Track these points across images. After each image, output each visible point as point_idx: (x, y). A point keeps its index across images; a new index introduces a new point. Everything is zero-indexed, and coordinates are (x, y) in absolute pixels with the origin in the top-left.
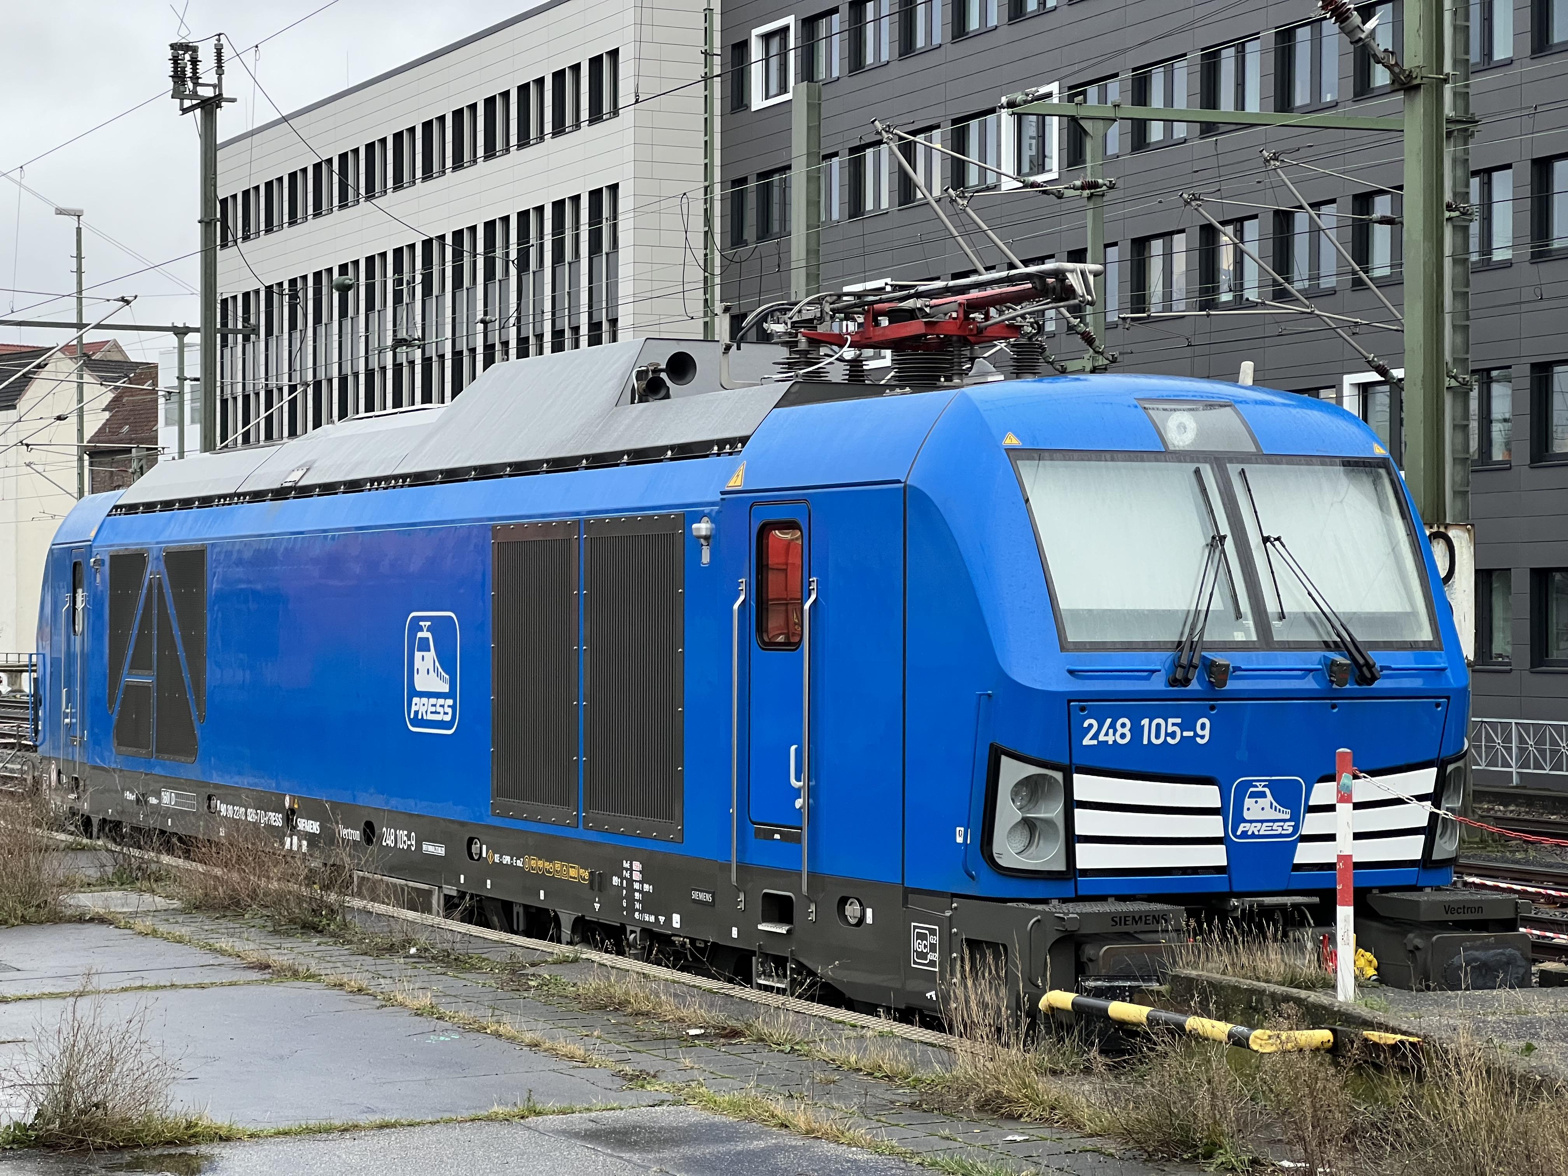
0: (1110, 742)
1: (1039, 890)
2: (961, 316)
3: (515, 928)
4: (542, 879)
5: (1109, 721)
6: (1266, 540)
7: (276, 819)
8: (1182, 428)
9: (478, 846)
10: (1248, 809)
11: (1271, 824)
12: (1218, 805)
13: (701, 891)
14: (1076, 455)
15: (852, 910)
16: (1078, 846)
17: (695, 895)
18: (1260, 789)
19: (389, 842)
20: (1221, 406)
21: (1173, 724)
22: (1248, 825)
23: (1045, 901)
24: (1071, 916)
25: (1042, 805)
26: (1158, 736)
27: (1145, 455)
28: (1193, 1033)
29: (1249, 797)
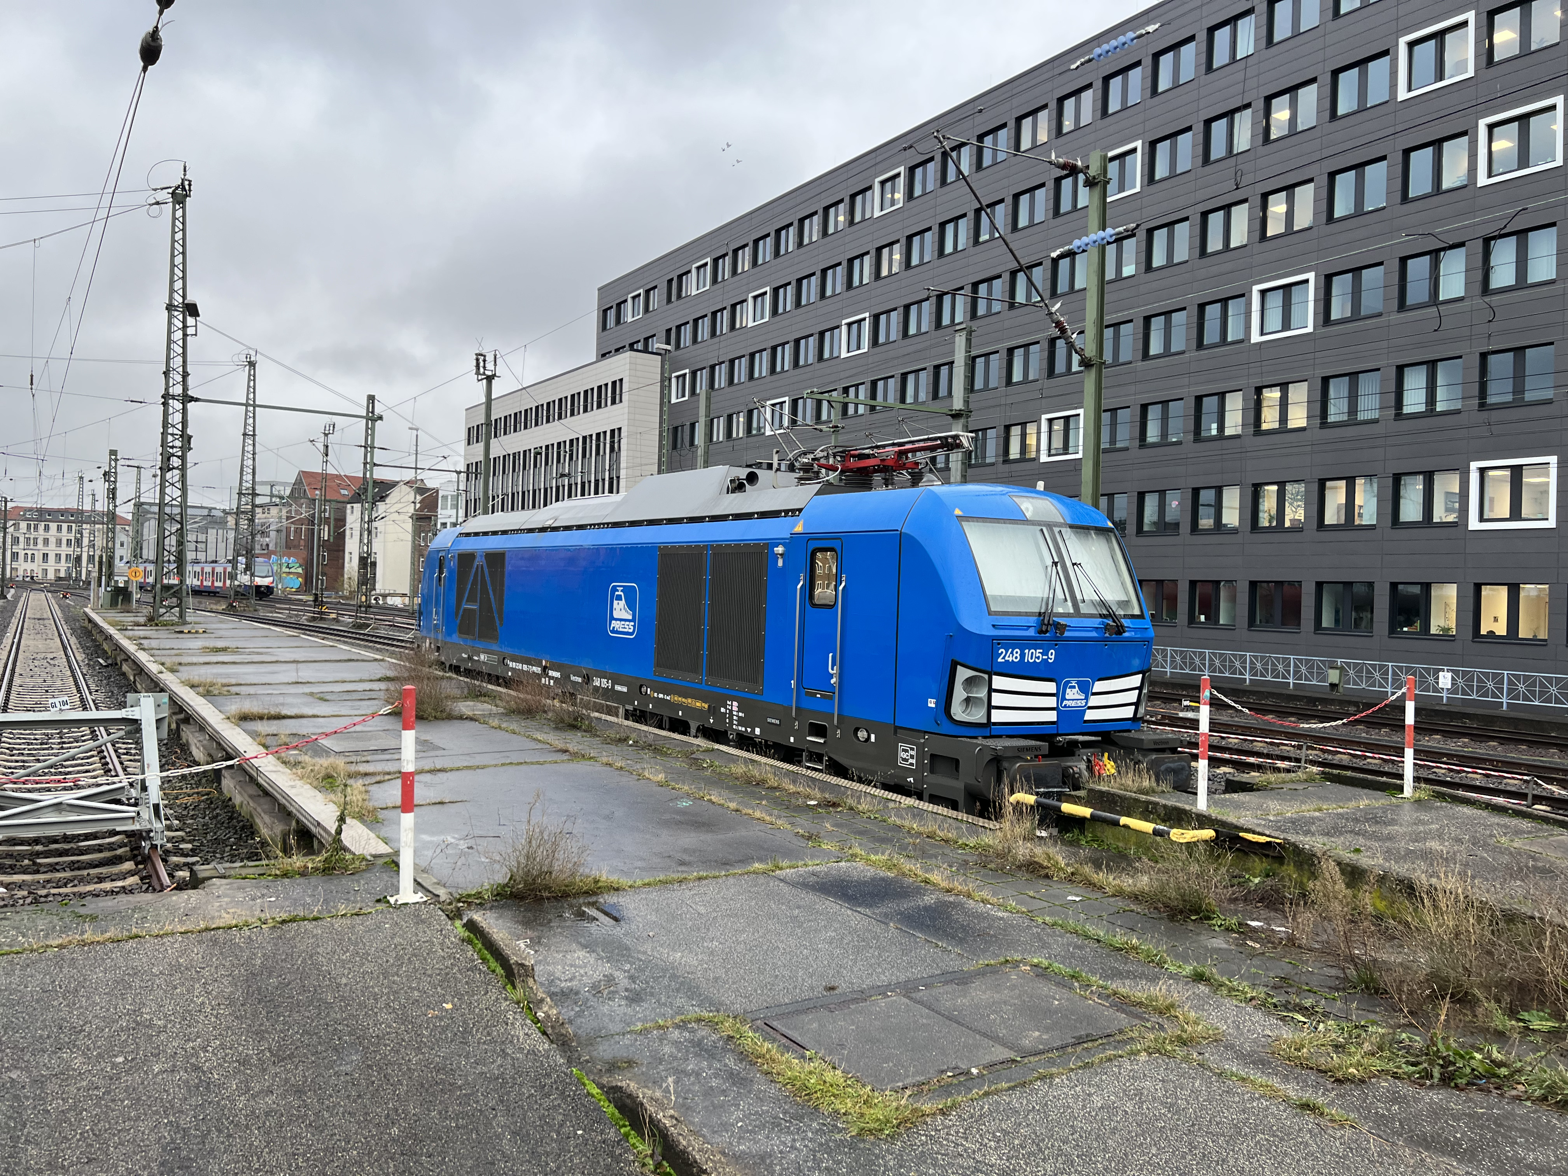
2: (896, 457)
4: (680, 706)
7: (537, 670)
10: (1068, 694)
11: (1076, 701)
13: (773, 718)
15: (863, 735)
17: (769, 720)
18: (1073, 684)
22: (1067, 701)
23: (976, 738)
28: (1126, 826)
29: (1068, 688)
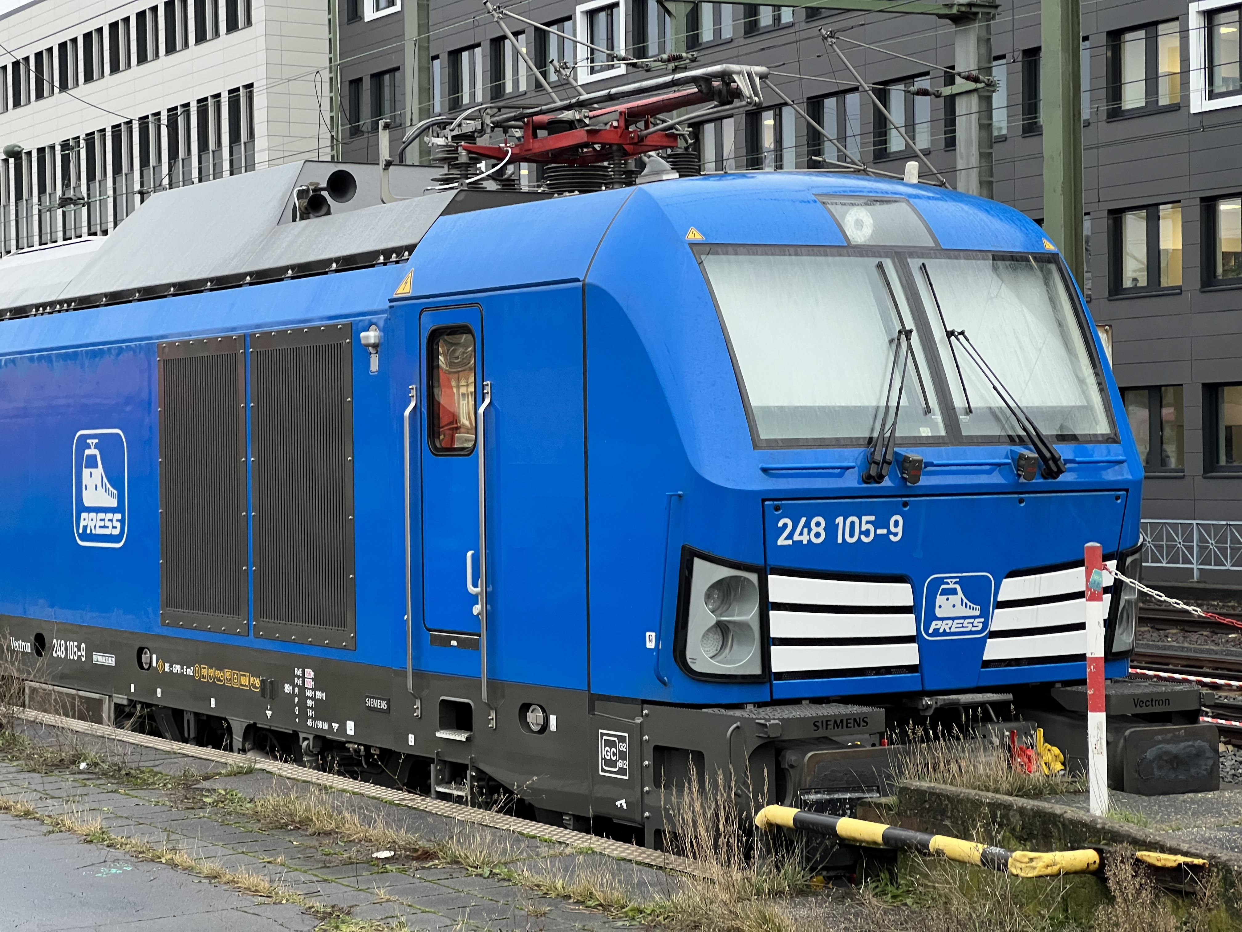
0: (805, 542)
1: (733, 695)
2: (622, 124)
3: (186, 735)
4: (211, 688)
5: (803, 520)
6: (950, 334)
8: (859, 224)
9: (148, 655)
10: (940, 607)
11: (962, 621)
12: (910, 602)
13: (376, 698)
14: (760, 249)
15: (535, 717)
16: (773, 648)
17: (370, 702)
18: (951, 586)
19: (59, 652)
20: (896, 201)
21: (867, 522)
22: (939, 623)
23: (737, 706)
24: (772, 722)
25: (736, 608)
26: (852, 535)
27: (828, 250)
28: (939, 852)
29: (940, 595)
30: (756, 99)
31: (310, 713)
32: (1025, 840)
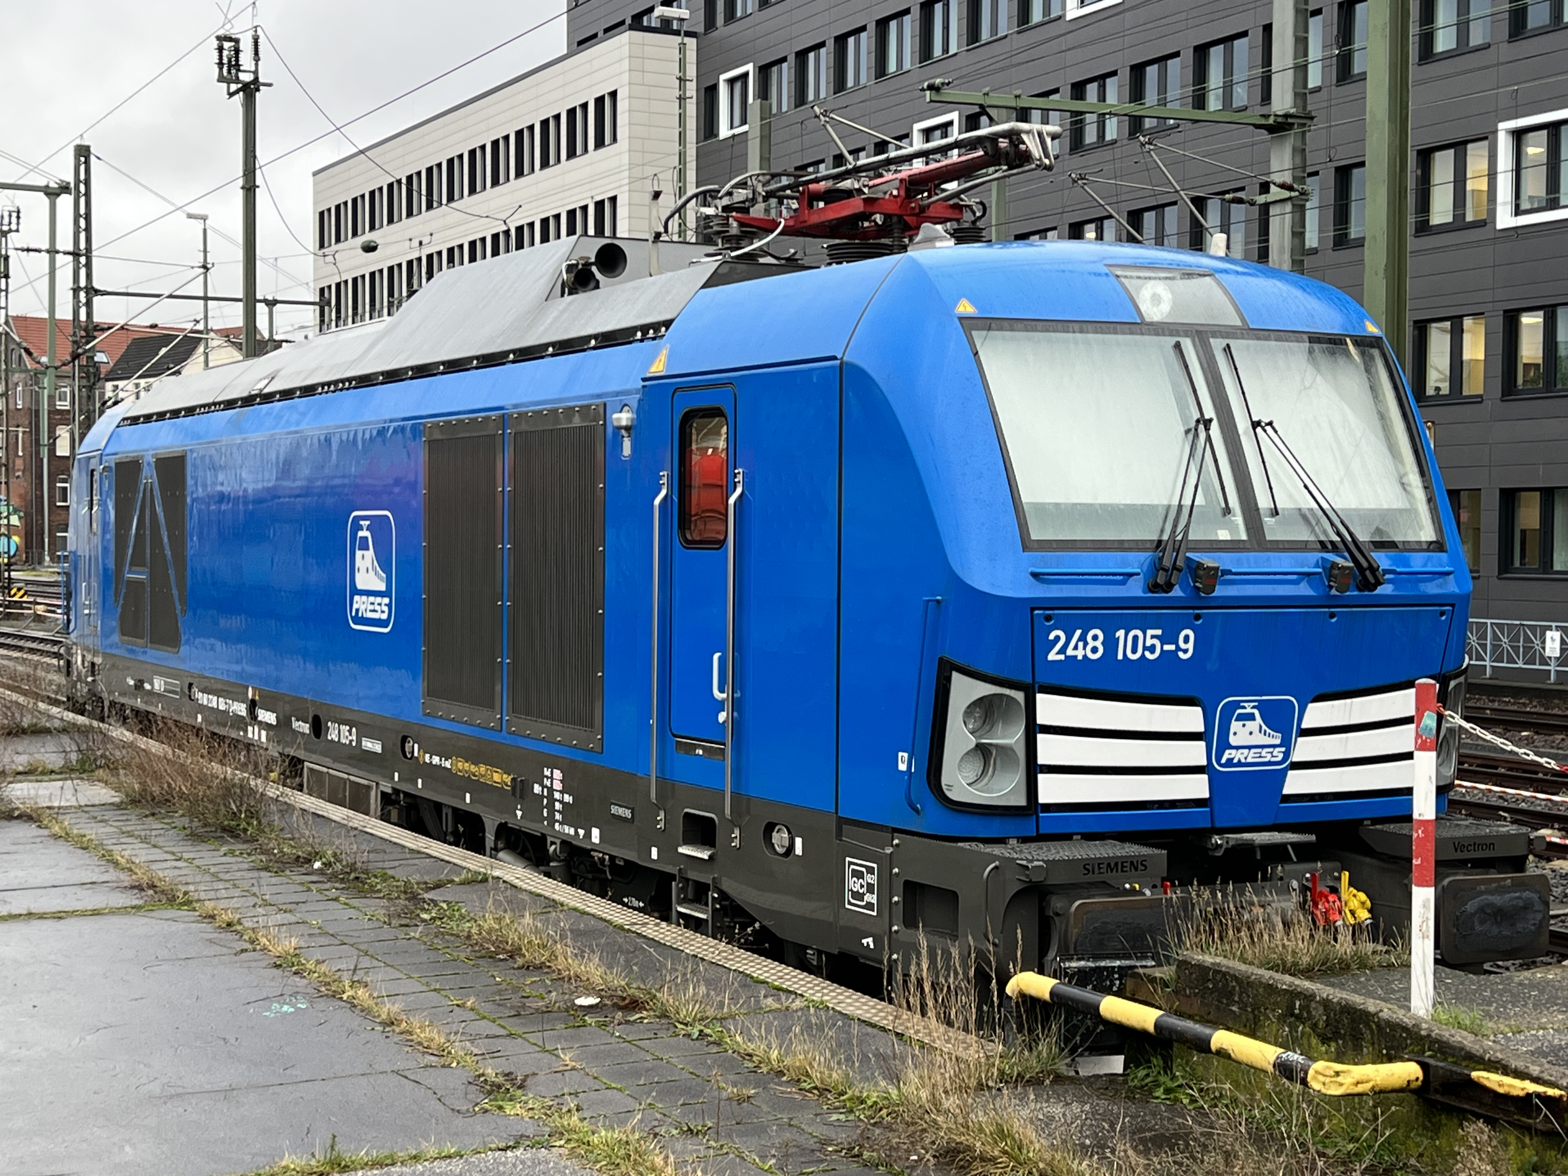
0: (1080, 658)
1: (994, 828)
2: (903, 193)
3: (444, 828)
4: (468, 782)
5: (1078, 632)
6: (1256, 425)
7: (241, 709)
8: (1156, 299)
9: (411, 744)
10: (1235, 734)
11: (1259, 750)
12: (1201, 728)
13: (621, 806)
15: (780, 838)
16: (1040, 777)
18: (1249, 710)
19: (333, 736)
20: (1200, 275)
21: (1153, 637)
22: (1233, 752)
24: (1036, 863)
25: (999, 730)
26: (1134, 651)
27: (1118, 326)
28: (1222, 1053)
29: (1236, 720)
30: (1047, 161)
31: (558, 816)
32: (1330, 1039)
